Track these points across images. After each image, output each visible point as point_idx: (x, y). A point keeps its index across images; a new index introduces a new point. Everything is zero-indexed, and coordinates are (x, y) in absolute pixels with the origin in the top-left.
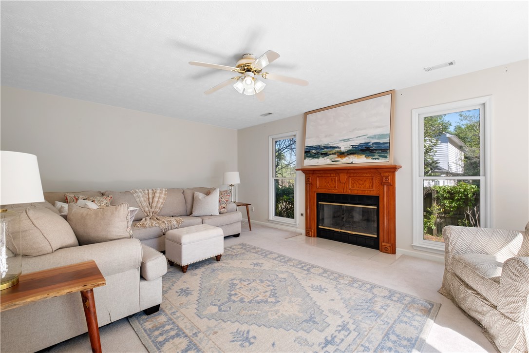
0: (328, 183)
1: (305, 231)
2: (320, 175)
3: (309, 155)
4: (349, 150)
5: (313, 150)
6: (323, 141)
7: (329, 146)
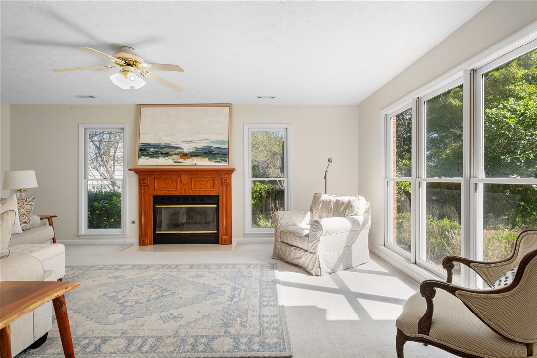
0: (168, 184)
1: (138, 240)
2: (158, 176)
3: (145, 153)
4: (193, 152)
5: (151, 148)
6: (164, 140)
7: (171, 146)
